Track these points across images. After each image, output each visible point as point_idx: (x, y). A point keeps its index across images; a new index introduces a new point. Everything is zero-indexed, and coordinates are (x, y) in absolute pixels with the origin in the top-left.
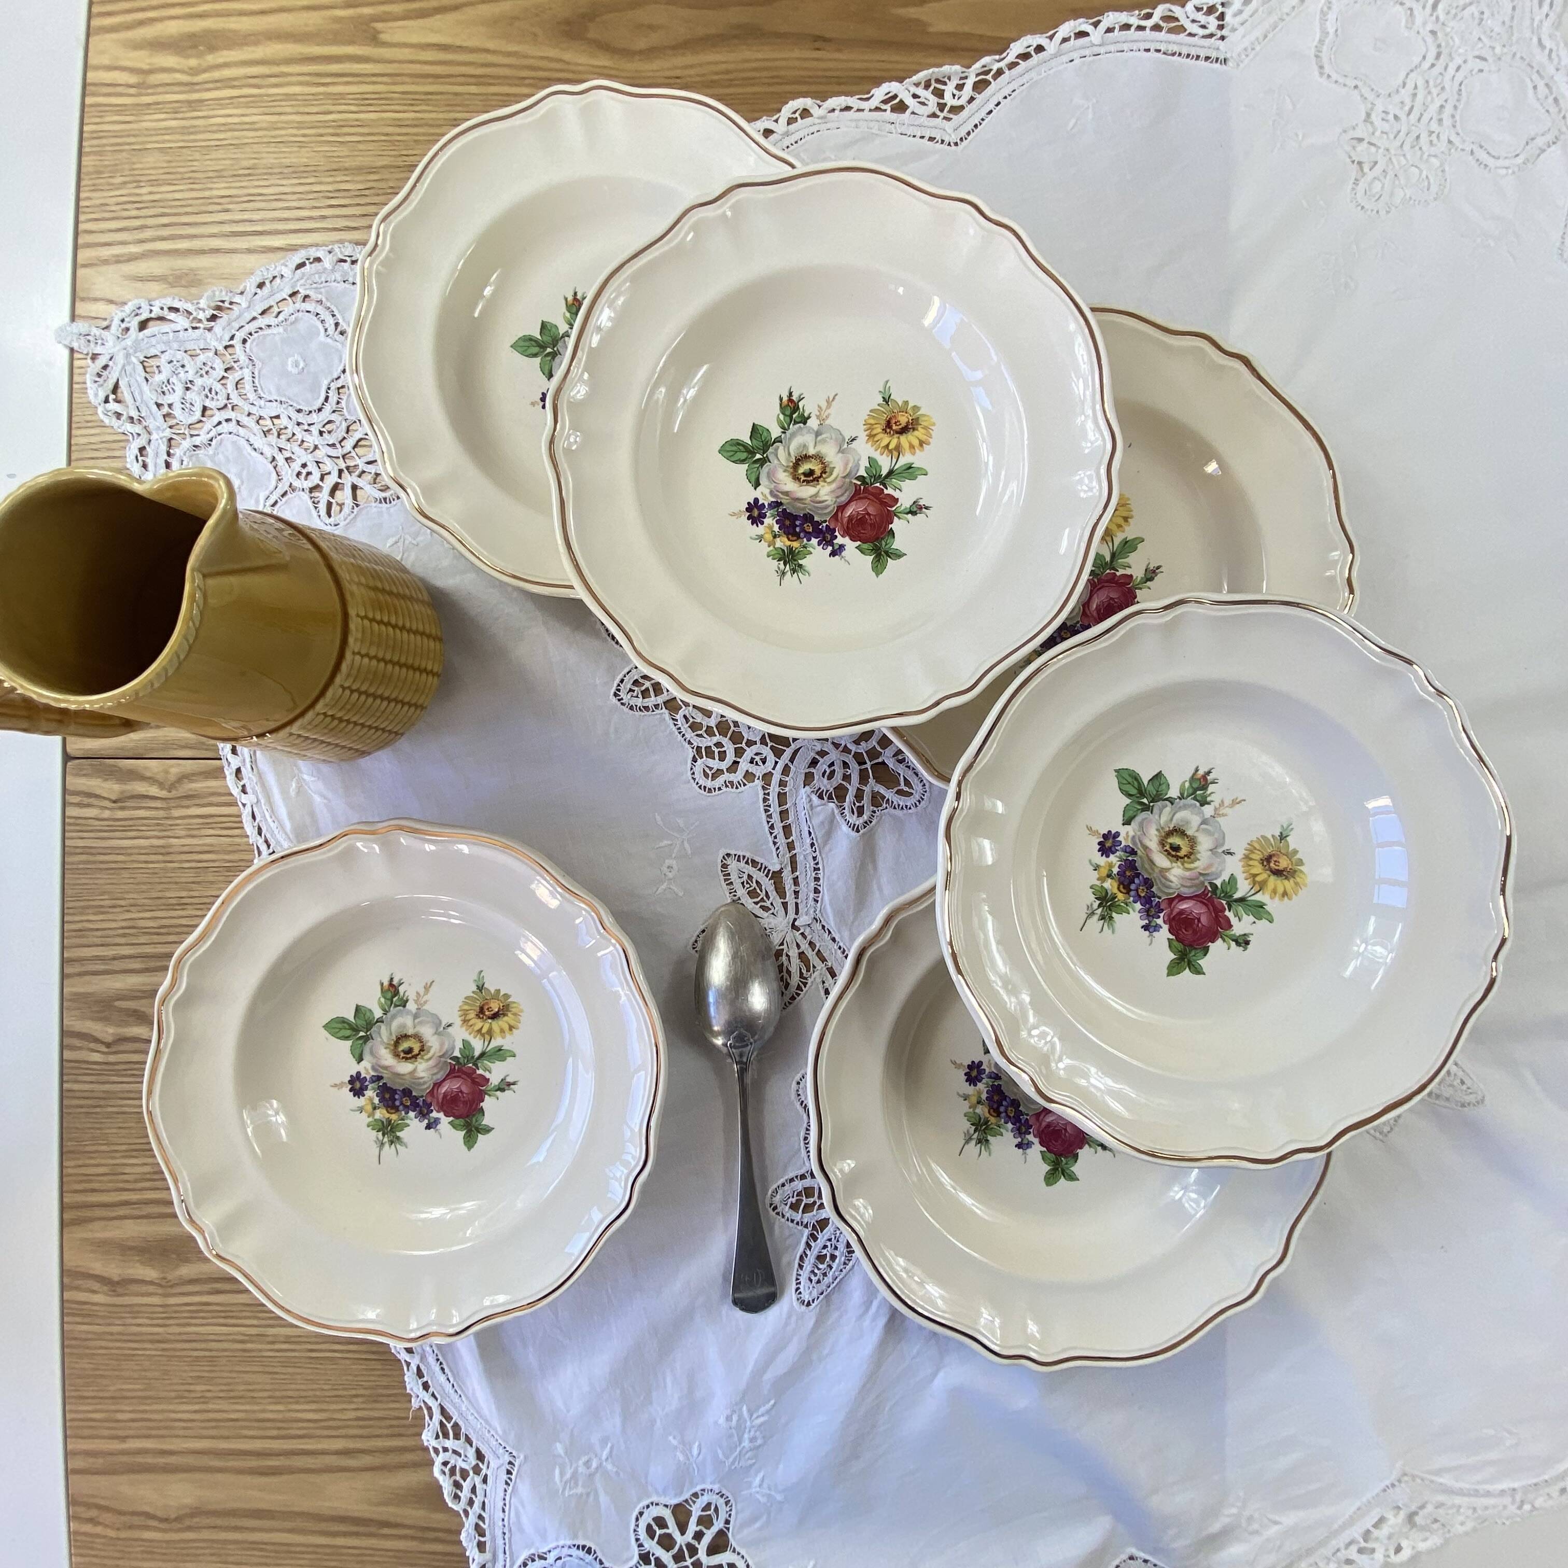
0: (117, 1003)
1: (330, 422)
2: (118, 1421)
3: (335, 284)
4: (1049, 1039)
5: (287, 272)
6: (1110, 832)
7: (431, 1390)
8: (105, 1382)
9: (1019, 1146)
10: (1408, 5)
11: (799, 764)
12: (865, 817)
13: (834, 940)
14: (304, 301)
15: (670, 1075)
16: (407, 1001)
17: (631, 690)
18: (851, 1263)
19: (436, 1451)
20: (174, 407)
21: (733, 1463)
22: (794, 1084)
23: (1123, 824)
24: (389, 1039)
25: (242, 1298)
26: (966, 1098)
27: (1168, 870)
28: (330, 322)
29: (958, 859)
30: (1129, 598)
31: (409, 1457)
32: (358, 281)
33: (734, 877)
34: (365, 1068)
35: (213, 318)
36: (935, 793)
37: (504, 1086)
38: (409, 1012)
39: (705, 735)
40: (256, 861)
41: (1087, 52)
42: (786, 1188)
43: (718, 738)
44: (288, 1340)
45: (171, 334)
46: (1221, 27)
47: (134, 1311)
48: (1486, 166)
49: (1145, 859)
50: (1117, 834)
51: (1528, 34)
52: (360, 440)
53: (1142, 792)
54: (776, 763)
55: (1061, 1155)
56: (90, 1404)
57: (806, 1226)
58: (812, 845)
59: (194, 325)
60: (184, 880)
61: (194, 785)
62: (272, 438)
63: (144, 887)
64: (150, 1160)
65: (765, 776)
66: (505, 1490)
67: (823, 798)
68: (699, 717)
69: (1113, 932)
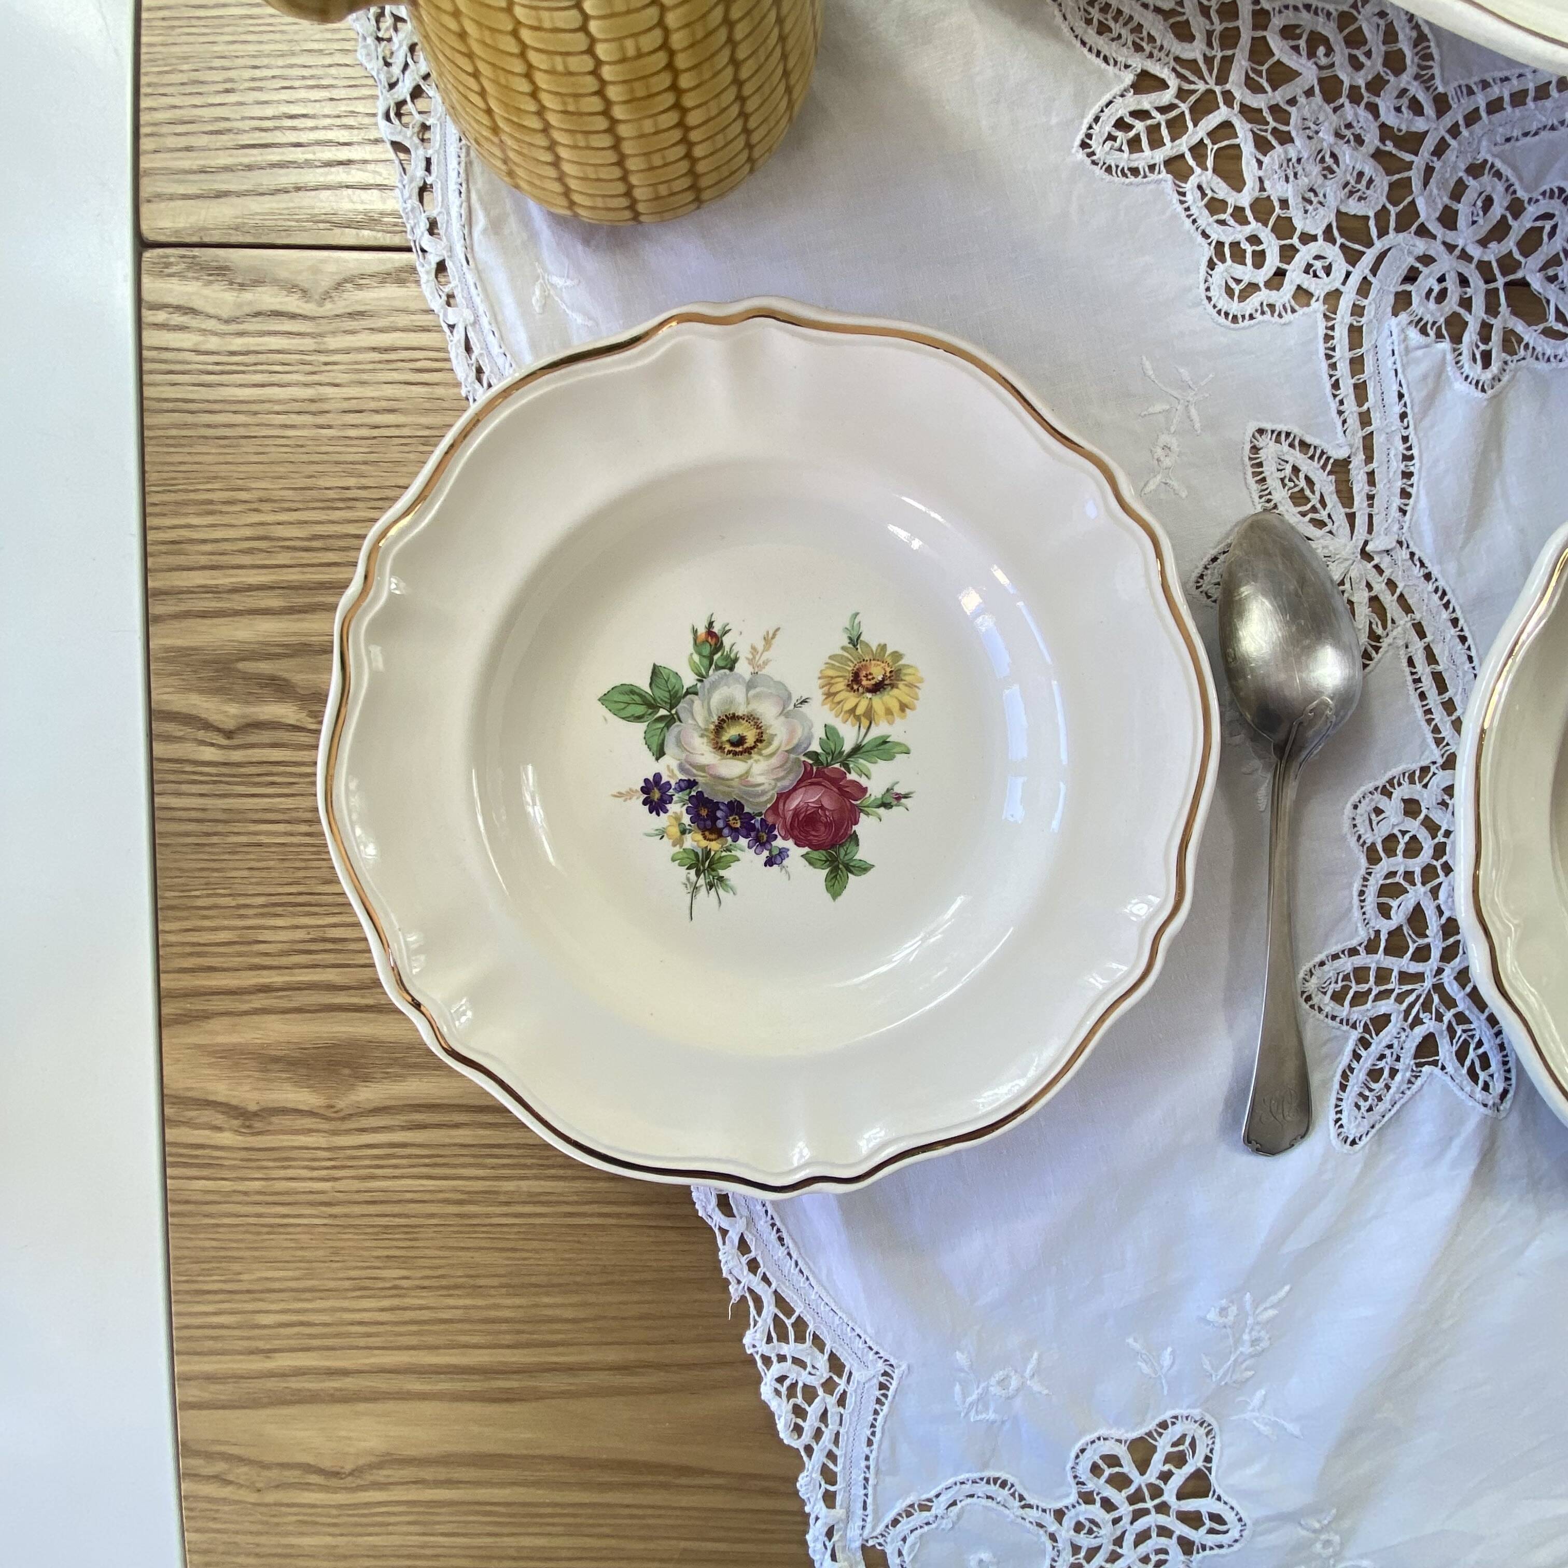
0: (241, 665)
2: (261, 1327)
7: (760, 1271)
8: (236, 1267)
11: (1387, 276)
12: (1495, 368)
13: (1428, 576)
16: (736, 660)
17: (1111, 138)
18: (1419, 1082)
19: (767, 1361)
21: (1225, 1374)
22: (1349, 806)
24: (707, 721)
33: (1269, 469)
34: (668, 768)
37: (892, 799)
38: (739, 679)
39: (1231, 221)
42: (1326, 968)
43: (1254, 226)
47: (284, 1157)
54: (1348, 274)
56: (210, 1302)
57: (1354, 1026)
58: (1403, 416)
60: (350, 458)
61: (364, 295)
63: (281, 469)
65: (1328, 295)
66: (876, 1412)
67: (1427, 335)
68: (1222, 190)
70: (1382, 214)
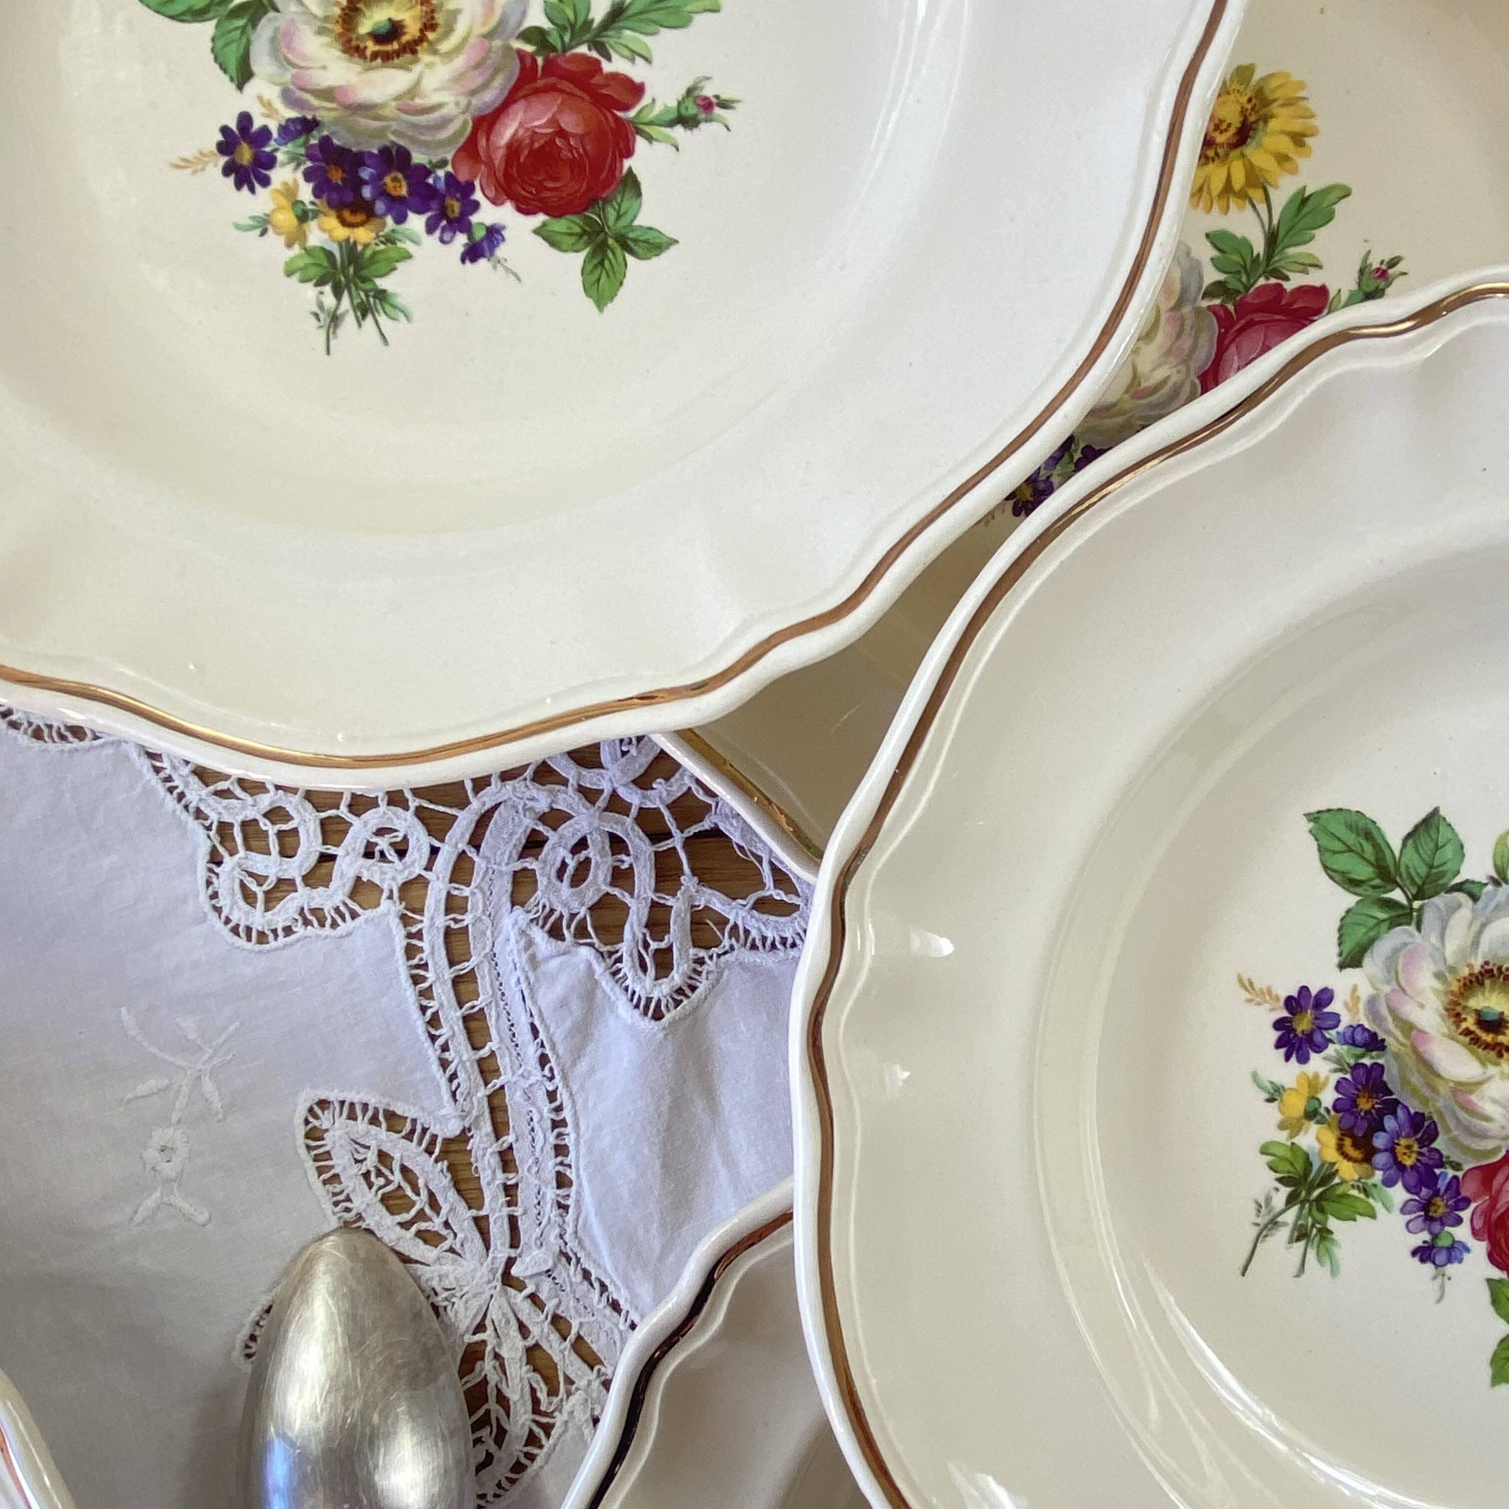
6: (1304, 990)
11: (494, 849)
12: (677, 977)
13: (615, 1306)
23: (1342, 966)
27: (1477, 1085)
33: (341, 1162)
43: (272, 797)
49: (1410, 1060)
50: (1326, 996)
53: (1386, 873)
54: (434, 851)
58: (543, 1060)
65: (406, 887)
67: (561, 938)
69: (1334, 1272)
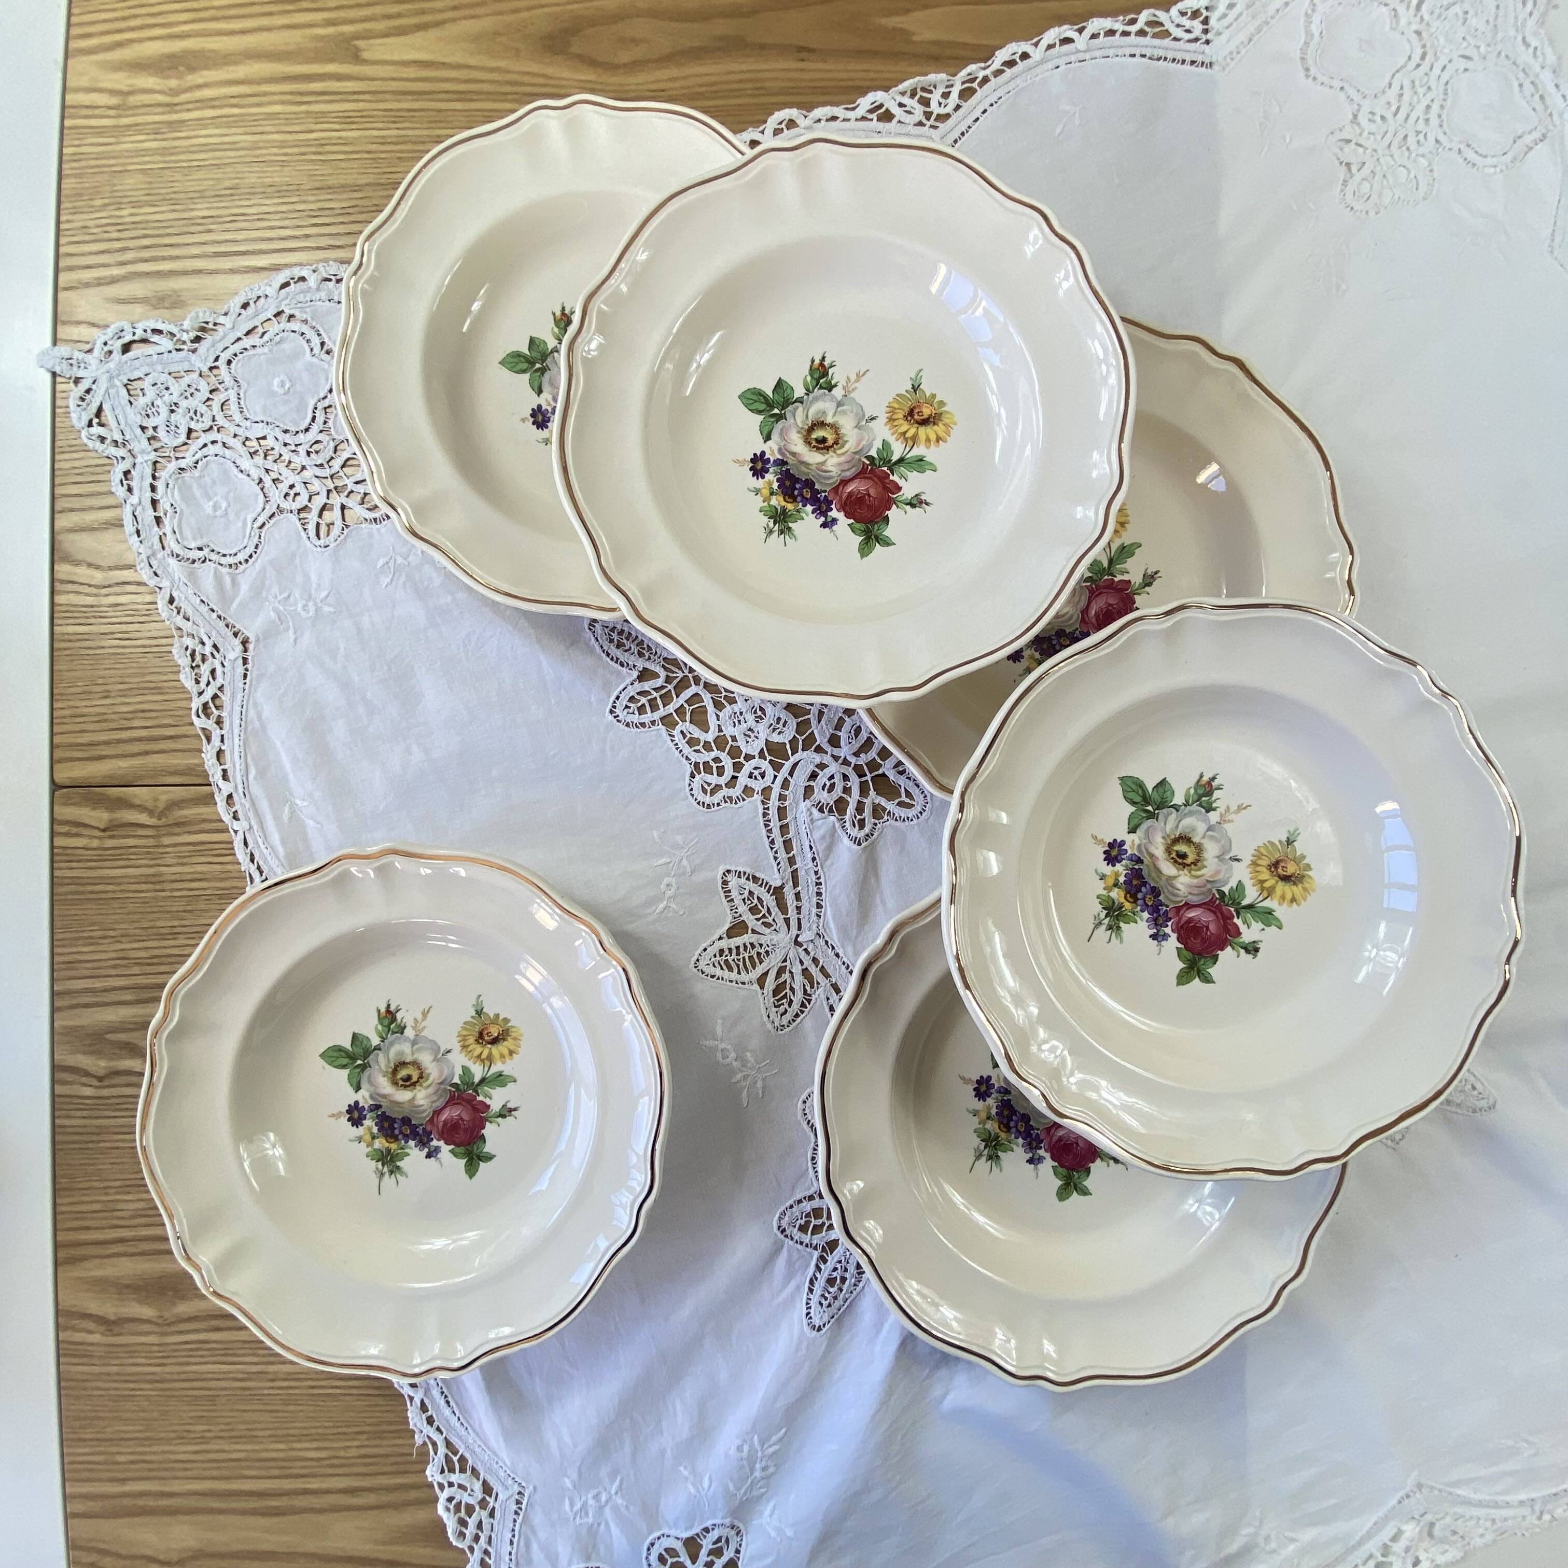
0: (109, 1036)
1: (317, 442)
2: (118, 1463)
3: (320, 303)
4: (1058, 1053)
5: (270, 291)
6: (1115, 840)
7: (436, 1424)
8: (102, 1423)
9: (1030, 1161)
10: (1392, 6)
11: (799, 777)
12: (867, 830)
13: (837, 955)
14: (289, 321)
15: (674, 1097)
16: (405, 1027)
17: (627, 707)
18: (861, 1285)
19: (442, 1487)
20: (159, 430)
21: (745, 1493)
22: (800, 1102)
23: (1129, 833)
24: (387, 1067)
25: (241, 1336)
26: (975, 1113)
27: (1175, 878)
28: (316, 342)
29: (962, 872)
30: (1127, 605)
31: (413, 1494)
32: (343, 300)
33: (734, 894)
34: (363, 1097)
35: (197, 339)
36: (937, 803)
37: (506, 1112)
38: (407, 1039)
39: (703, 750)
40: (248, 889)
41: (1073, 58)
42: (794, 1209)
43: (715, 753)
44: (289, 1377)
45: (155, 357)
46: (1206, 31)
47: (131, 1350)
48: (1474, 165)
49: (1152, 868)
50: (1123, 843)
51: (1512, 32)
52: (348, 459)
53: (1146, 800)
54: (775, 777)
55: (1073, 1170)
56: (88, 1446)
57: (816, 1248)
58: (814, 859)
59: (178, 347)
60: (174, 909)
61: (186, 812)
62: (259, 459)
63: (136, 917)
64: (144, 1196)
65: (764, 790)
66: (515, 1521)
67: (824, 812)
68: (697, 733)
69: (1121, 942)
70: (793, 741)
